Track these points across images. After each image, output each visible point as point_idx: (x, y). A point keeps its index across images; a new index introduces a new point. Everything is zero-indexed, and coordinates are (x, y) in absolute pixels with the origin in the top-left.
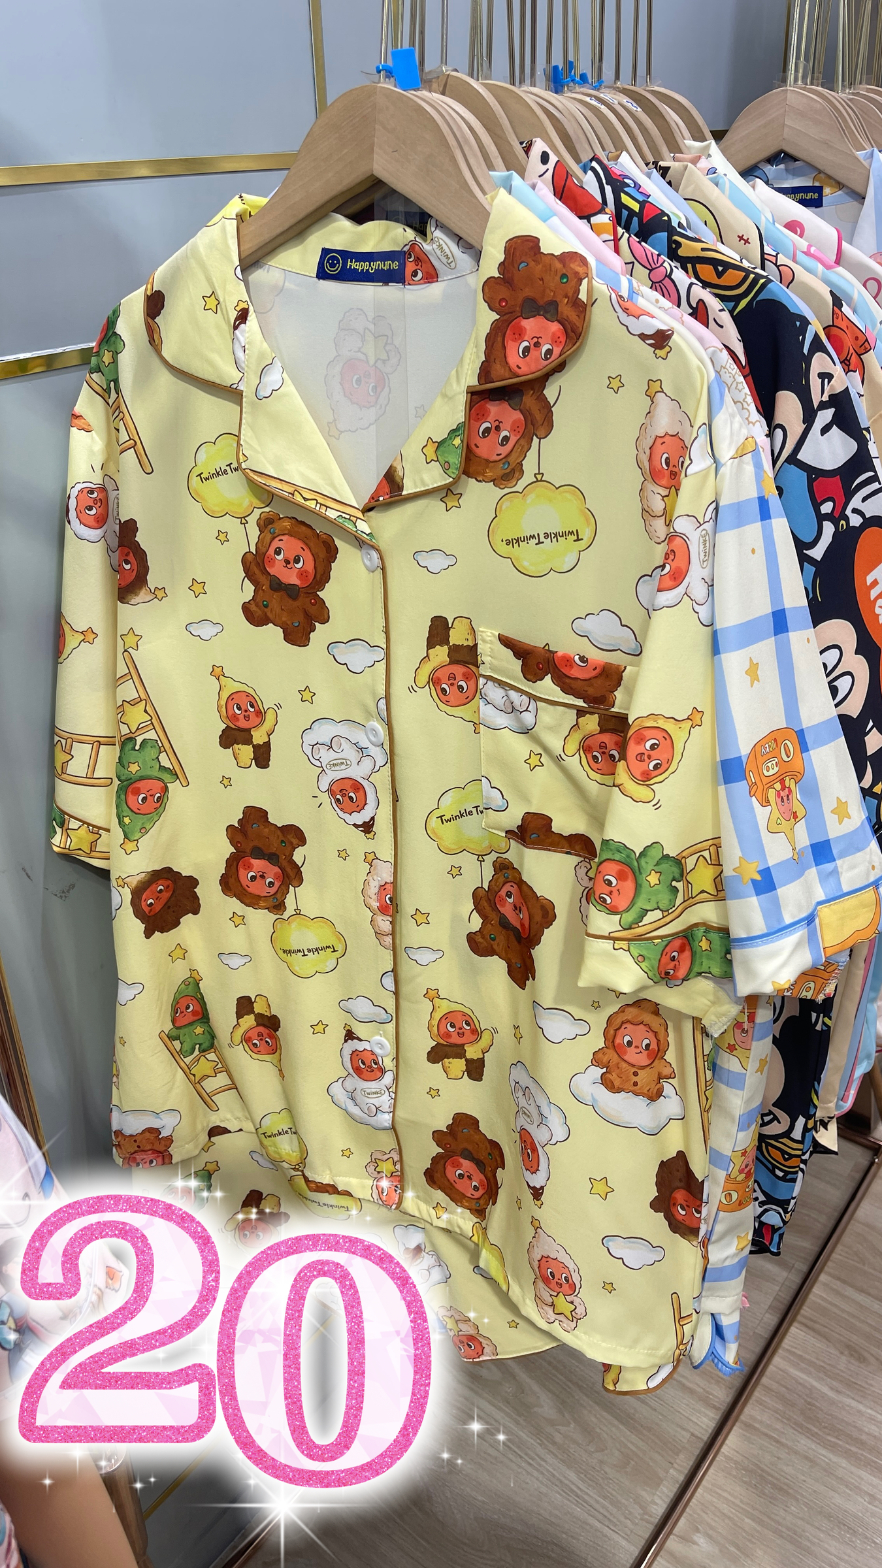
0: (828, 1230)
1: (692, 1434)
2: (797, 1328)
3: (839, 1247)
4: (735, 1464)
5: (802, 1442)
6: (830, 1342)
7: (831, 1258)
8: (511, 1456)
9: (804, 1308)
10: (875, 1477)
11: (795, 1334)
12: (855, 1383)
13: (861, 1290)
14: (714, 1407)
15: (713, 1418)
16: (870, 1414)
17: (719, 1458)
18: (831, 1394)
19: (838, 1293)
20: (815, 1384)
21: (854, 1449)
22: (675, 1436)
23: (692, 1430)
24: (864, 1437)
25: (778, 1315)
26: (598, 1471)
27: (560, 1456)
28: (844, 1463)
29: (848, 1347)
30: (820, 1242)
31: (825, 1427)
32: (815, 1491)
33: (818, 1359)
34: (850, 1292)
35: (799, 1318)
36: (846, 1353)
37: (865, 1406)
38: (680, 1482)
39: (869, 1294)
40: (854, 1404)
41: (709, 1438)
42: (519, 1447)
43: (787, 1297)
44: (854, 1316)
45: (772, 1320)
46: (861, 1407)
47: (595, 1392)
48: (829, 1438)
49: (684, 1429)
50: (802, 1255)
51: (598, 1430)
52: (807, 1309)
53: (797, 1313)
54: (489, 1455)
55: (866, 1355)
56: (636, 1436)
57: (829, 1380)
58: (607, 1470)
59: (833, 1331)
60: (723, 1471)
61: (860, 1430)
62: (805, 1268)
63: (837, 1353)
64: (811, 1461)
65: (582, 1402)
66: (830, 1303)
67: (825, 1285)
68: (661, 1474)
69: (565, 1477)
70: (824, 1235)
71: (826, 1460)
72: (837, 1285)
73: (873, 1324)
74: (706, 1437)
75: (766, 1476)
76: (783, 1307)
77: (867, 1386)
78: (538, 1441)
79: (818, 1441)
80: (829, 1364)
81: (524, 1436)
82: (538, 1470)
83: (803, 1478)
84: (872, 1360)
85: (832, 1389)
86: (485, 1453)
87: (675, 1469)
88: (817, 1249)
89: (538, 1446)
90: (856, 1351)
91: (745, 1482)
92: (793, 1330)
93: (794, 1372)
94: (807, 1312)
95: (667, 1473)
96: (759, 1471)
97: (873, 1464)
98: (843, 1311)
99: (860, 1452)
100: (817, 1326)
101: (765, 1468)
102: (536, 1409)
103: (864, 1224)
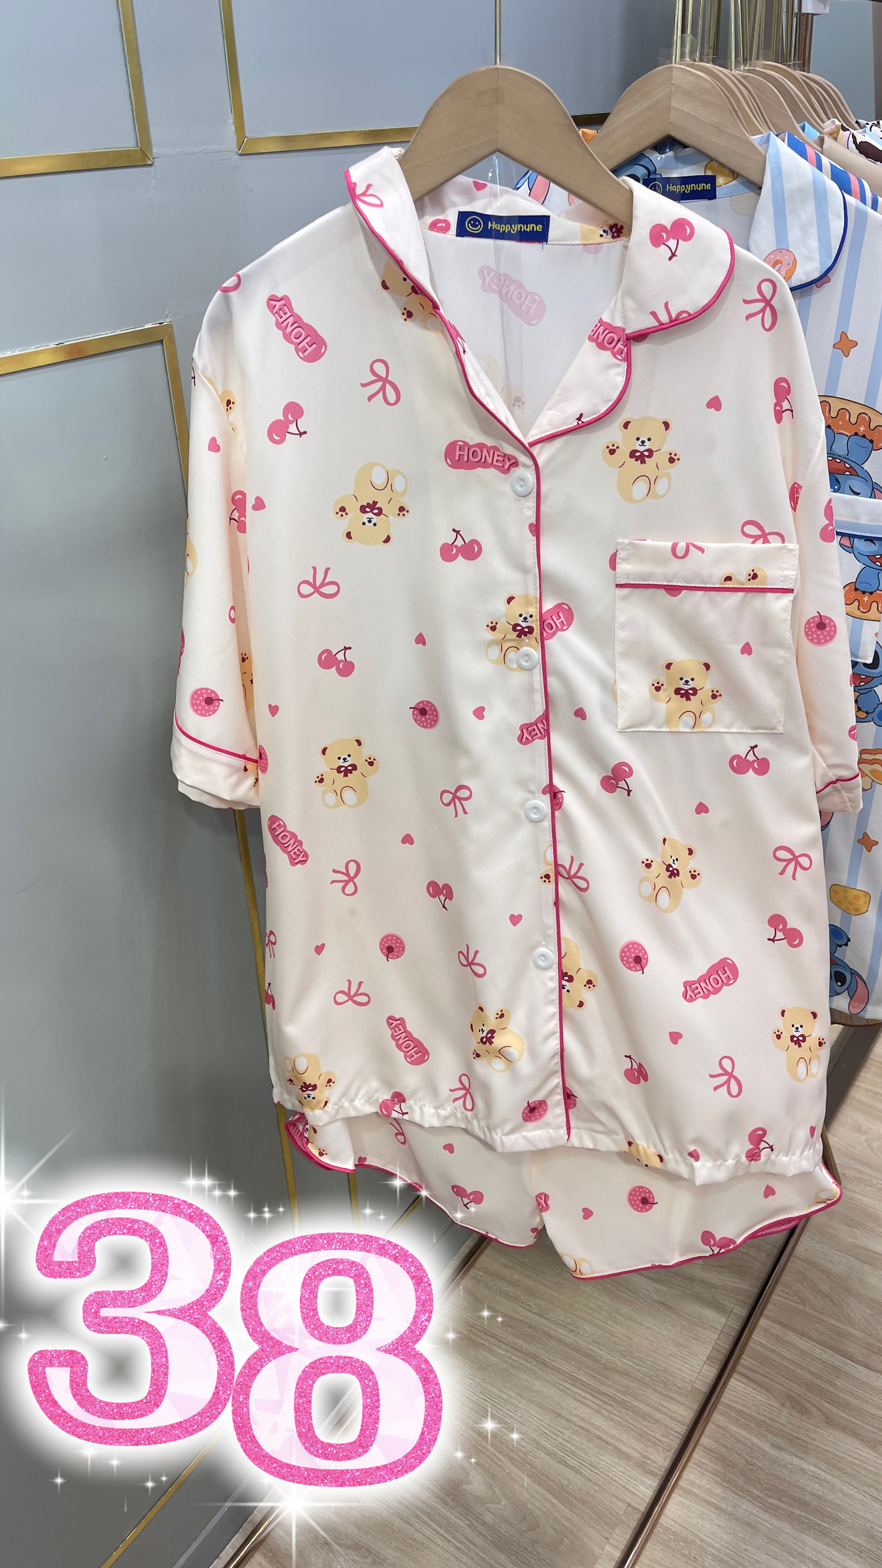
0: (767, 1269)
1: (629, 1505)
2: (737, 1380)
3: (779, 1289)
4: (674, 1535)
5: (744, 1506)
6: (771, 1394)
7: (771, 1300)
8: (438, 1541)
9: (744, 1356)
10: (818, 1541)
11: (736, 1388)
12: (797, 1438)
13: (803, 1334)
14: (652, 1473)
15: (650, 1486)
16: (813, 1472)
17: (658, 1529)
18: (773, 1452)
19: (778, 1338)
20: (756, 1441)
21: (797, 1512)
22: (611, 1508)
23: (628, 1500)
24: (807, 1498)
25: (717, 1367)
26: (530, 1552)
27: (490, 1538)
28: (787, 1527)
29: (790, 1398)
30: (760, 1283)
31: (768, 1489)
32: (757, 1561)
33: (758, 1413)
34: (791, 1337)
35: (739, 1368)
36: (788, 1404)
37: (808, 1463)
38: (617, 1559)
39: (810, 1338)
40: (796, 1461)
41: (646, 1508)
42: (447, 1531)
43: (726, 1346)
44: (795, 1363)
45: (711, 1372)
46: (804, 1465)
47: (529, 1464)
48: (770, 1500)
49: (620, 1500)
50: (741, 1298)
51: (530, 1506)
52: (748, 1359)
53: (736, 1363)
54: (415, 1540)
55: (808, 1405)
56: (571, 1510)
57: (770, 1436)
58: (540, 1550)
59: (773, 1381)
60: (661, 1544)
61: (803, 1490)
62: (744, 1312)
63: (778, 1405)
64: (752, 1527)
65: (513, 1475)
66: (771, 1351)
67: (766, 1330)
68: (597, 1550)
69: (496, 1561)
70: (764, 1275)
71: (768, 1525)
72: (777, 1329)
73: (815, 1371)
74: (643, 1507)
75: (706, 1547)
76: (721, 1357)
77: (809, 1441)
78: (467, 1522)
79: (760, 1505)
80: (770, 1419)
81: (452, 1517)
82: (466, 1555)
83: (744, 1547)
84: (814, 1410)
85: (772, 1445)
86: (411, 1539)
87: (611, 1544)
88: (755, 1291)
89: (468, 1528)
90: (798, 1403)
91: (684, 1555)
92: (733, 1382)
93: (734, 1428)
94: (746, 1361)
95: (603, 1549)
96: (699, 1542)
97: (816, 1527)
98: (784, 1357)
99: (804, 1514)
100: (757, 1377)
101: (705, 1538)
102: (464, 1487)
103: (803, 1261)
